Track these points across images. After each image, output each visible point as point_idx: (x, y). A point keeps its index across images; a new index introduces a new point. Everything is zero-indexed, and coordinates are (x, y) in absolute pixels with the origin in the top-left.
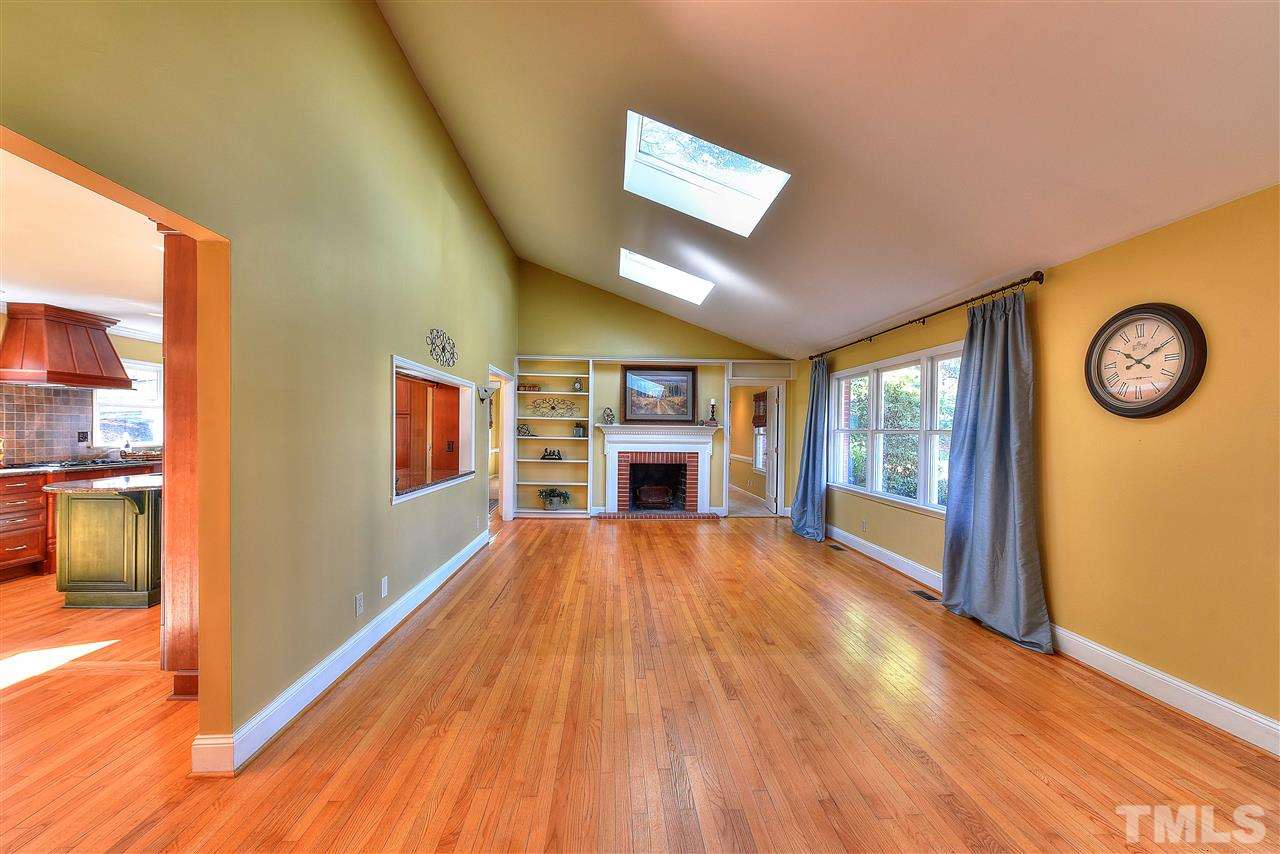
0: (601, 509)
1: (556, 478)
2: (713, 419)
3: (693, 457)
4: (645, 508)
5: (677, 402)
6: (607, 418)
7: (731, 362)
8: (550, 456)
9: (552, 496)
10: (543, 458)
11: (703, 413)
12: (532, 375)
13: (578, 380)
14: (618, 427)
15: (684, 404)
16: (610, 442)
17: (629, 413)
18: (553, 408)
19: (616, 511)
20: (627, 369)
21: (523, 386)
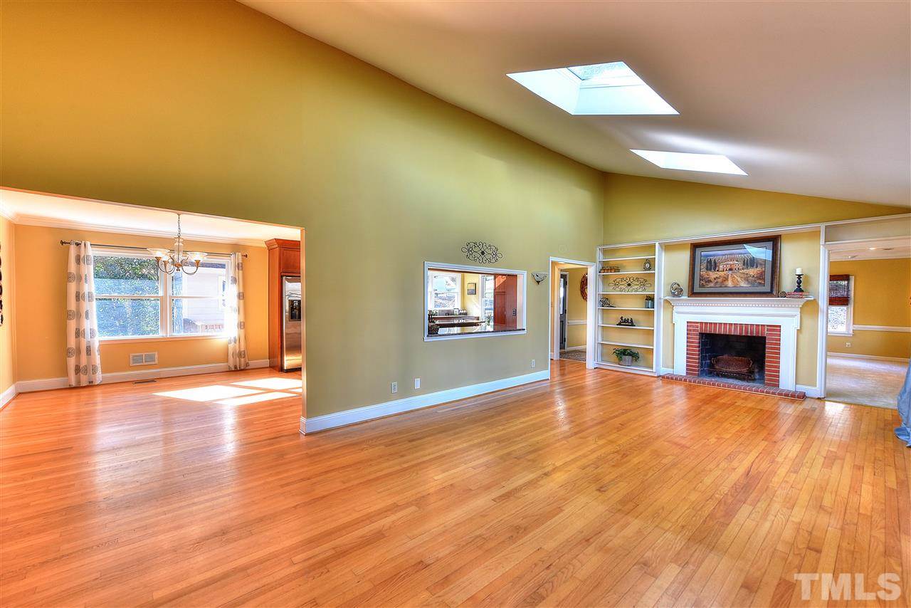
0: (669, 371)
1: (629, 340)
2: (799, 290)
3: (774, 330)
4: (718, 375)
5: (752, 273)
6: (676, 291)
7: (823, 226)
8: (626, 323)
9: (625, 354)
10: (619, 324)
11: (788, 283)
12: (613, 260)
13: (648, 261)
14: (686, 300)
15: (761, 276)
16: (678, 313)
17: (698, 288)
18: (629, 285)
19: (685, 374)
20: (695, 246)
21: (606, 268)
